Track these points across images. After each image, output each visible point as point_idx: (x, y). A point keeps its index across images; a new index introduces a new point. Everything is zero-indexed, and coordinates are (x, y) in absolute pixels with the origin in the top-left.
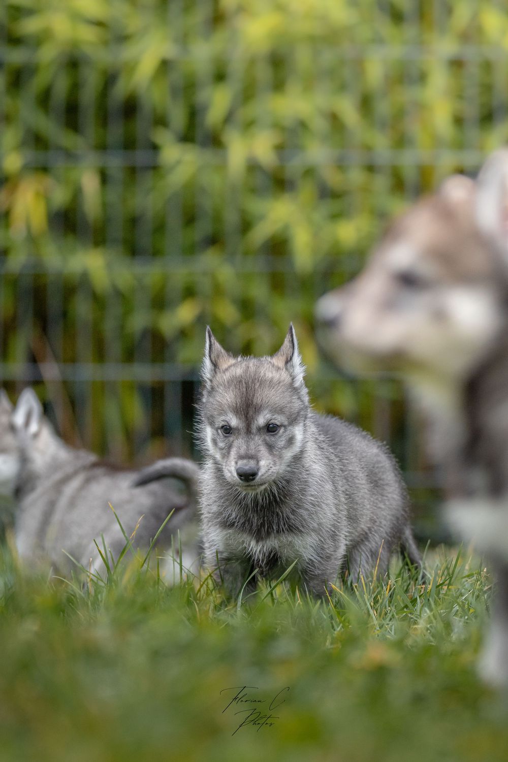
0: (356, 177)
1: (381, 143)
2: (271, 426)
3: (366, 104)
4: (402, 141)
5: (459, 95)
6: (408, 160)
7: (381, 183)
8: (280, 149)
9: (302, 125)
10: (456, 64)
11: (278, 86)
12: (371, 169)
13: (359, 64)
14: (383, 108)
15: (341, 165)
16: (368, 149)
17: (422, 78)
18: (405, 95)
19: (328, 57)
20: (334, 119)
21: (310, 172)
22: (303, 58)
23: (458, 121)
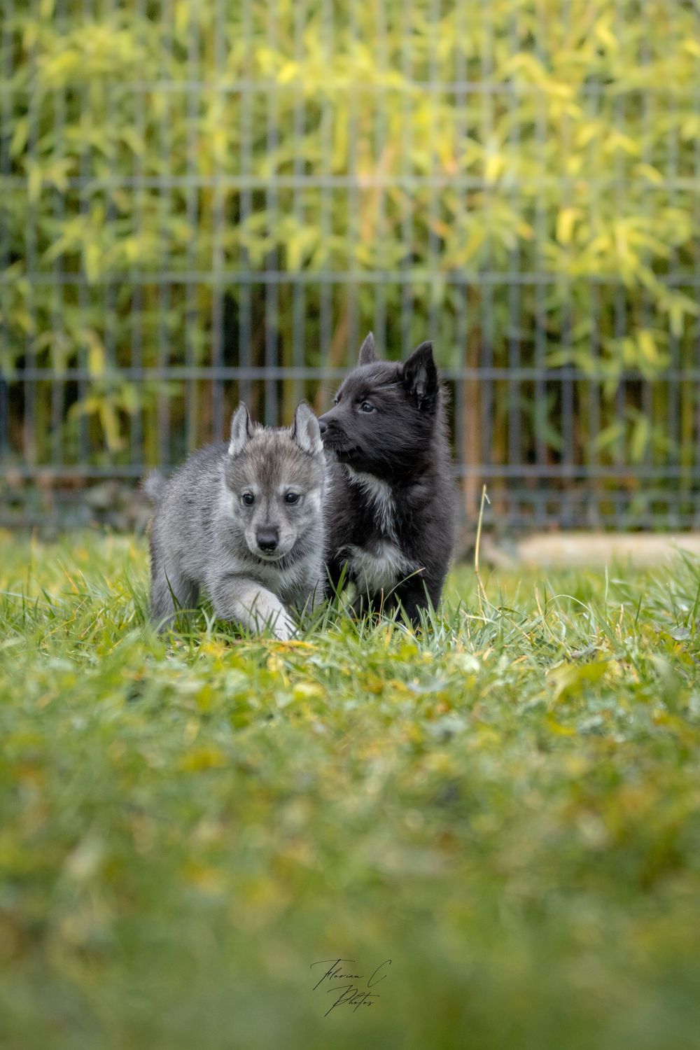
0: (142, 199)
1: (164, 168)
2: (290, 496)
3: (151, 134)
4: (183, 168)
5: (235, 124)
6: (188, 185)
7: (165, 204)
8: (72, 175)
9: (95, 152)
10: (233, 97)
11: (72, 118)
12: (155, 192)
13: (147, 97)
14: (167, 137)
15: (129, 189)
16: (153, 174)
17: (202, 111)
18: (187, 125)
19: (117, 93)
20: (124, 146)
21: (100, 195)
22: (95, 92)
23: (234, 148)
